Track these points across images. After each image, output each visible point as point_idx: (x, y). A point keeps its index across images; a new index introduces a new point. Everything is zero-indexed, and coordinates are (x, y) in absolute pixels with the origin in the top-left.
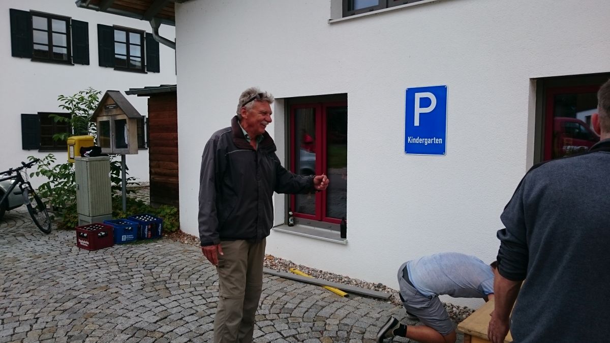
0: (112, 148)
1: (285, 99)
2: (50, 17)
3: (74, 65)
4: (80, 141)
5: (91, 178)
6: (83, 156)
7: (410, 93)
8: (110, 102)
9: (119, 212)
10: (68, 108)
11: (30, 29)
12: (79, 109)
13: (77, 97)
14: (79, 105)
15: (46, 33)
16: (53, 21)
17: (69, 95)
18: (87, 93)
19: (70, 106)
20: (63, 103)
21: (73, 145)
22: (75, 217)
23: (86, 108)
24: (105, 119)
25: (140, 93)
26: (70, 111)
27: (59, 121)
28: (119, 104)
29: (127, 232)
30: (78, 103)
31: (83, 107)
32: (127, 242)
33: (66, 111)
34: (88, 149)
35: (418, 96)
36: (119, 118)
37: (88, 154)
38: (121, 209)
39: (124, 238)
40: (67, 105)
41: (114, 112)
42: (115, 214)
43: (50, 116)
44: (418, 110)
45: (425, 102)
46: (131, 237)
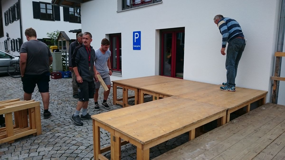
0: (62, 50)
1: (109, 34)
2: (46, 4)
3: (55, 21)
4: (53, 47)
5: (56, 59)
6: (53, 52)
7: (134, 33)
8: (61, 35)
9: (65, 70)
10: (50, 37)
11: (39, 8)
12: (54, 37)
13: (53, 33)
14: (53, 36)
15: (45, 10)
16: (47, 5)
17: (50, 33)
18: (56, 32)
19: (51, 36)
20: (48, 35)
21: (51, 49)
22: (52, 71)
23: (56, 37)
24: (60, 40)
25: (74, 31)
26: (51, 38)
27: (47, 41)
28: (64, 36)
29: (66, 75)
30: (53, 35)
31: (55, 36)
32: (66, 78)
33: (49, 38)
34: (55, 50)
35: (136, 34)
36: (64, 40)
37: (55, 51)
38: (66, 69)
39: (65, 76)
40: (50, 36)
41: (63, 38)
42: (63, 70)
43: (45, 39)
44: (136, 38)
45: (137, 36)
46: (67, 76)
